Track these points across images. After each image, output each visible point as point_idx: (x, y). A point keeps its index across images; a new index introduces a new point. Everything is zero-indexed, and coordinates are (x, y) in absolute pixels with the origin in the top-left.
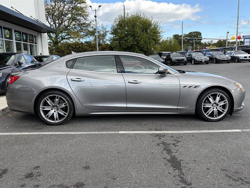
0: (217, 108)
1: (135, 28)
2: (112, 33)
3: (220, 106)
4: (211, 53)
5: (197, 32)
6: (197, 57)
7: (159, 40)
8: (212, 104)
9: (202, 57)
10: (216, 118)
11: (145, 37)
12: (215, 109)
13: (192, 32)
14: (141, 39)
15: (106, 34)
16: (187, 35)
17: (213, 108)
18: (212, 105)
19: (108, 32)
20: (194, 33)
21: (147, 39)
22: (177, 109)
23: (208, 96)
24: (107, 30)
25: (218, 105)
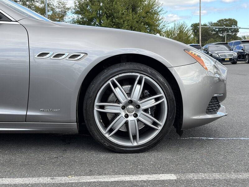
0: (136, 115)
1: (114, 3)
2: (77, 13)
3: (146, 110)
4: (242, 45)
5: (230, 20)
6: (216, 52)
7: (158, 26)
8: (121, 105)
9: (225, 53)
10: (135, 144)
11: (131, 18)
12: (131, 118)
13: (222, 20)
14: (124, 21)
15: (65, 12)
16: (215, 23)
17: (127, 116)
18: (123, 108)
19: (68, 9)
20: (226, 20)
21: (135, 23)
22: (26, 118)
23: (109, 82)
24: (67, 6)
25: (138, 107)
